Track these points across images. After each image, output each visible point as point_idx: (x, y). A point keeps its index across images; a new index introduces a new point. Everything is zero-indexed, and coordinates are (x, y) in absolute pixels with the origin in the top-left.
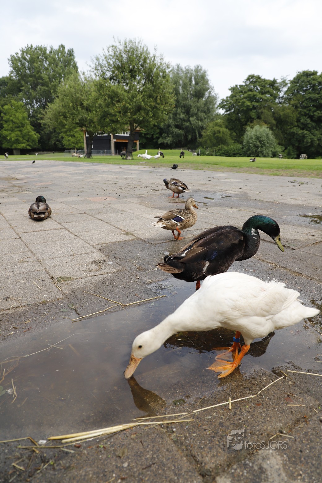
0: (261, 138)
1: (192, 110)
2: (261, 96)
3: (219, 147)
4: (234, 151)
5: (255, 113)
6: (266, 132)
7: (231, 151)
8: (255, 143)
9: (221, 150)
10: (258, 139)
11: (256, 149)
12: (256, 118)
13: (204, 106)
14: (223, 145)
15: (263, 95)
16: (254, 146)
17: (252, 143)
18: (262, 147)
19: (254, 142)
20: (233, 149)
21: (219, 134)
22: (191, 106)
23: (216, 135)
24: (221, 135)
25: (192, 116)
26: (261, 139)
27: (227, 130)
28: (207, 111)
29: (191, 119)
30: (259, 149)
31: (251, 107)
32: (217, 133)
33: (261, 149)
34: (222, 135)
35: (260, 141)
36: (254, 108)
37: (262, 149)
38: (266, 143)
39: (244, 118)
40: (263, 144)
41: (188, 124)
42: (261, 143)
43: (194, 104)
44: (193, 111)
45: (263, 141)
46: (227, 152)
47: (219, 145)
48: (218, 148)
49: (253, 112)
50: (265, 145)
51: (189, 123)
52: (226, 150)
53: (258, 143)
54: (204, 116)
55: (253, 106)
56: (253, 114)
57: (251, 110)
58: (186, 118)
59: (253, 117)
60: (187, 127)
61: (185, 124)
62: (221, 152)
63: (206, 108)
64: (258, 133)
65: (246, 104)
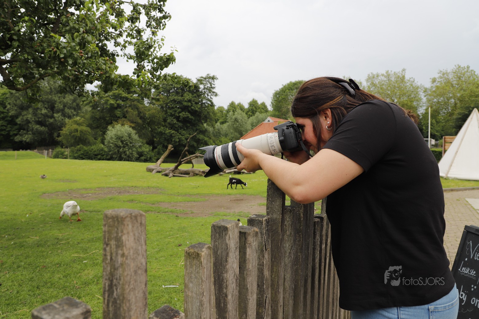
0: (122, 137)
1: (56, 105)
2: (127, 95)
3: (78, 148)
4: (95, 151)
5: (120, 111)
6: (127, 132)
7: (91, 151)
8: (116, 143)
9: (80, 150)
10: (120, 139)
11: (118, 149)
12: (122, 116)
13: (73, 103)
14: (81, 145)
15: (129, 95)
16: (115, 147)
17: (112, 143)
18: (124, 147)
19: (115, 141)
20: (94, 150)
21: (76, 133)
22: (56, 101)
23: (73, 134)
24: (78, 134)
25: (58, 112)
26: (123, 139)
27: (88, 129)
28: (76, 107)
29: (55, 115)
30: (121, 150)
31: (116, 105)
32: (75, 132)
33: (123, 149)
34: (81, 134)
35: (122, 142)
36: (119, 106)
37: (125, 149)
38: (129, 143)
39: (109, 117)
40: (125, 144)
41: (51, 120)
42: (123, 143)
43: (59, 99)
44: (58, 106)
45: (125, 141)
46: (87, 153)
47: (78, 145)
48: (76, 149)
49: (118, 111)
50: (127, 145)
51: (53, 119)
52: (86, 151)
53: (120, 144)
54: (72, 113)
55: (118, 105)
56: (118, 113)
57: (116, 108)
58: (49, 114)
59: (118, 115)
60: (51, 124)
61: (48, 121)
62: (79, 153)
63: (75, 104)
64: (119, 133)
65: (109, 103)
